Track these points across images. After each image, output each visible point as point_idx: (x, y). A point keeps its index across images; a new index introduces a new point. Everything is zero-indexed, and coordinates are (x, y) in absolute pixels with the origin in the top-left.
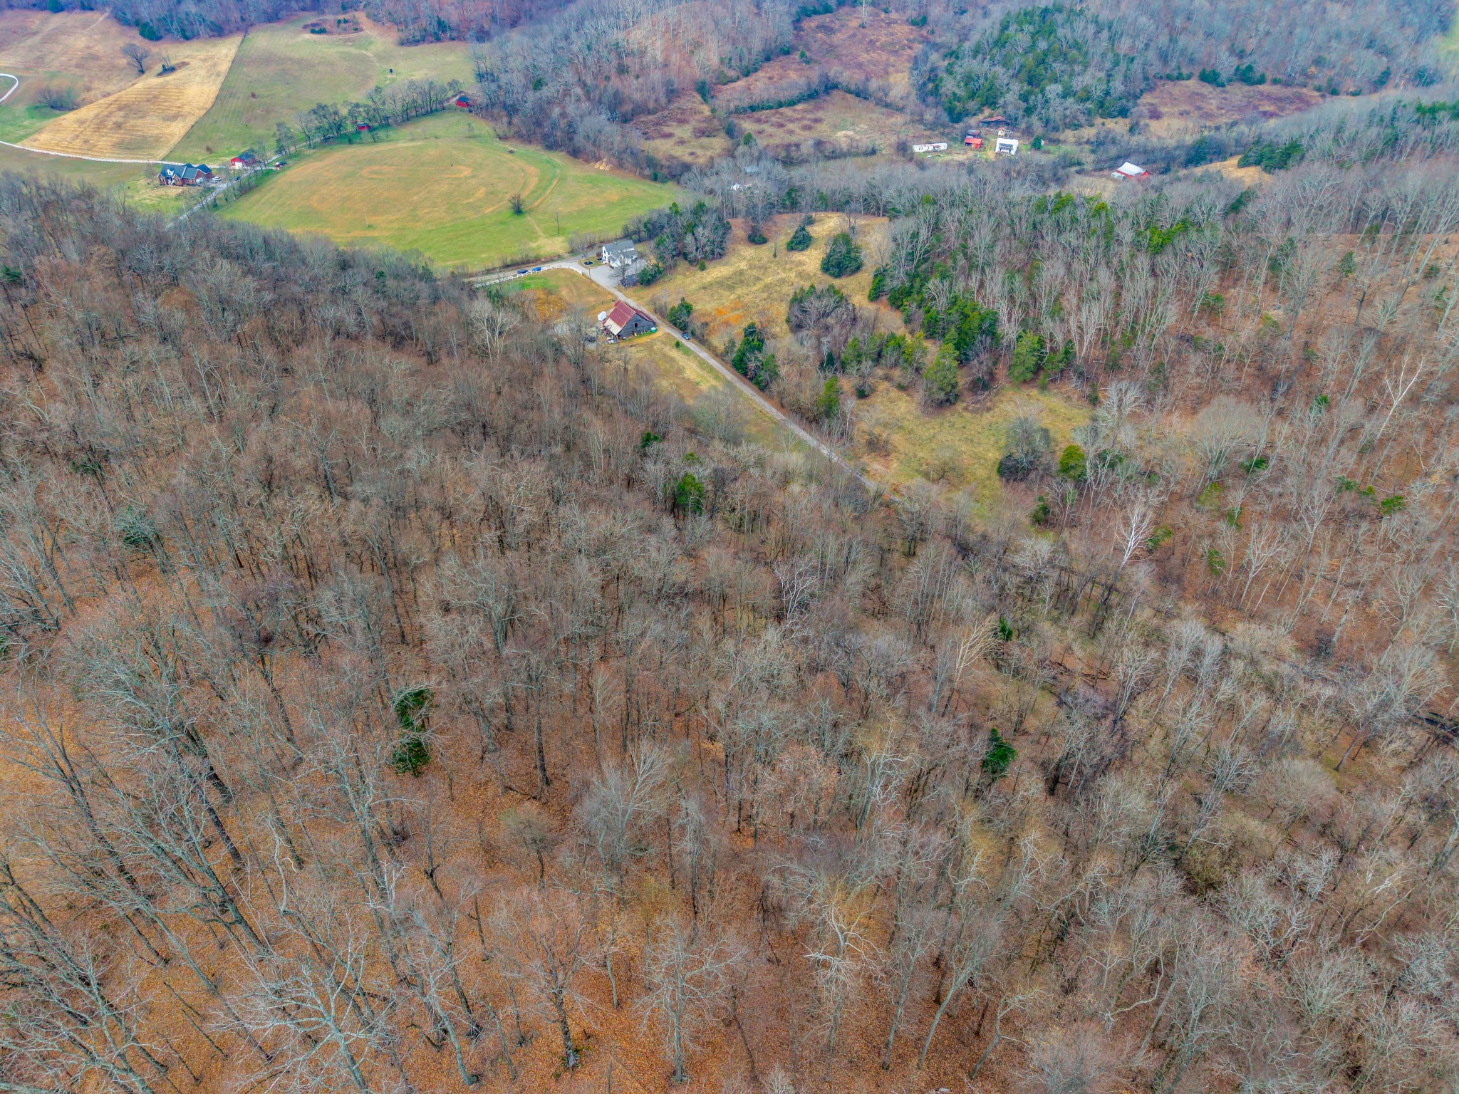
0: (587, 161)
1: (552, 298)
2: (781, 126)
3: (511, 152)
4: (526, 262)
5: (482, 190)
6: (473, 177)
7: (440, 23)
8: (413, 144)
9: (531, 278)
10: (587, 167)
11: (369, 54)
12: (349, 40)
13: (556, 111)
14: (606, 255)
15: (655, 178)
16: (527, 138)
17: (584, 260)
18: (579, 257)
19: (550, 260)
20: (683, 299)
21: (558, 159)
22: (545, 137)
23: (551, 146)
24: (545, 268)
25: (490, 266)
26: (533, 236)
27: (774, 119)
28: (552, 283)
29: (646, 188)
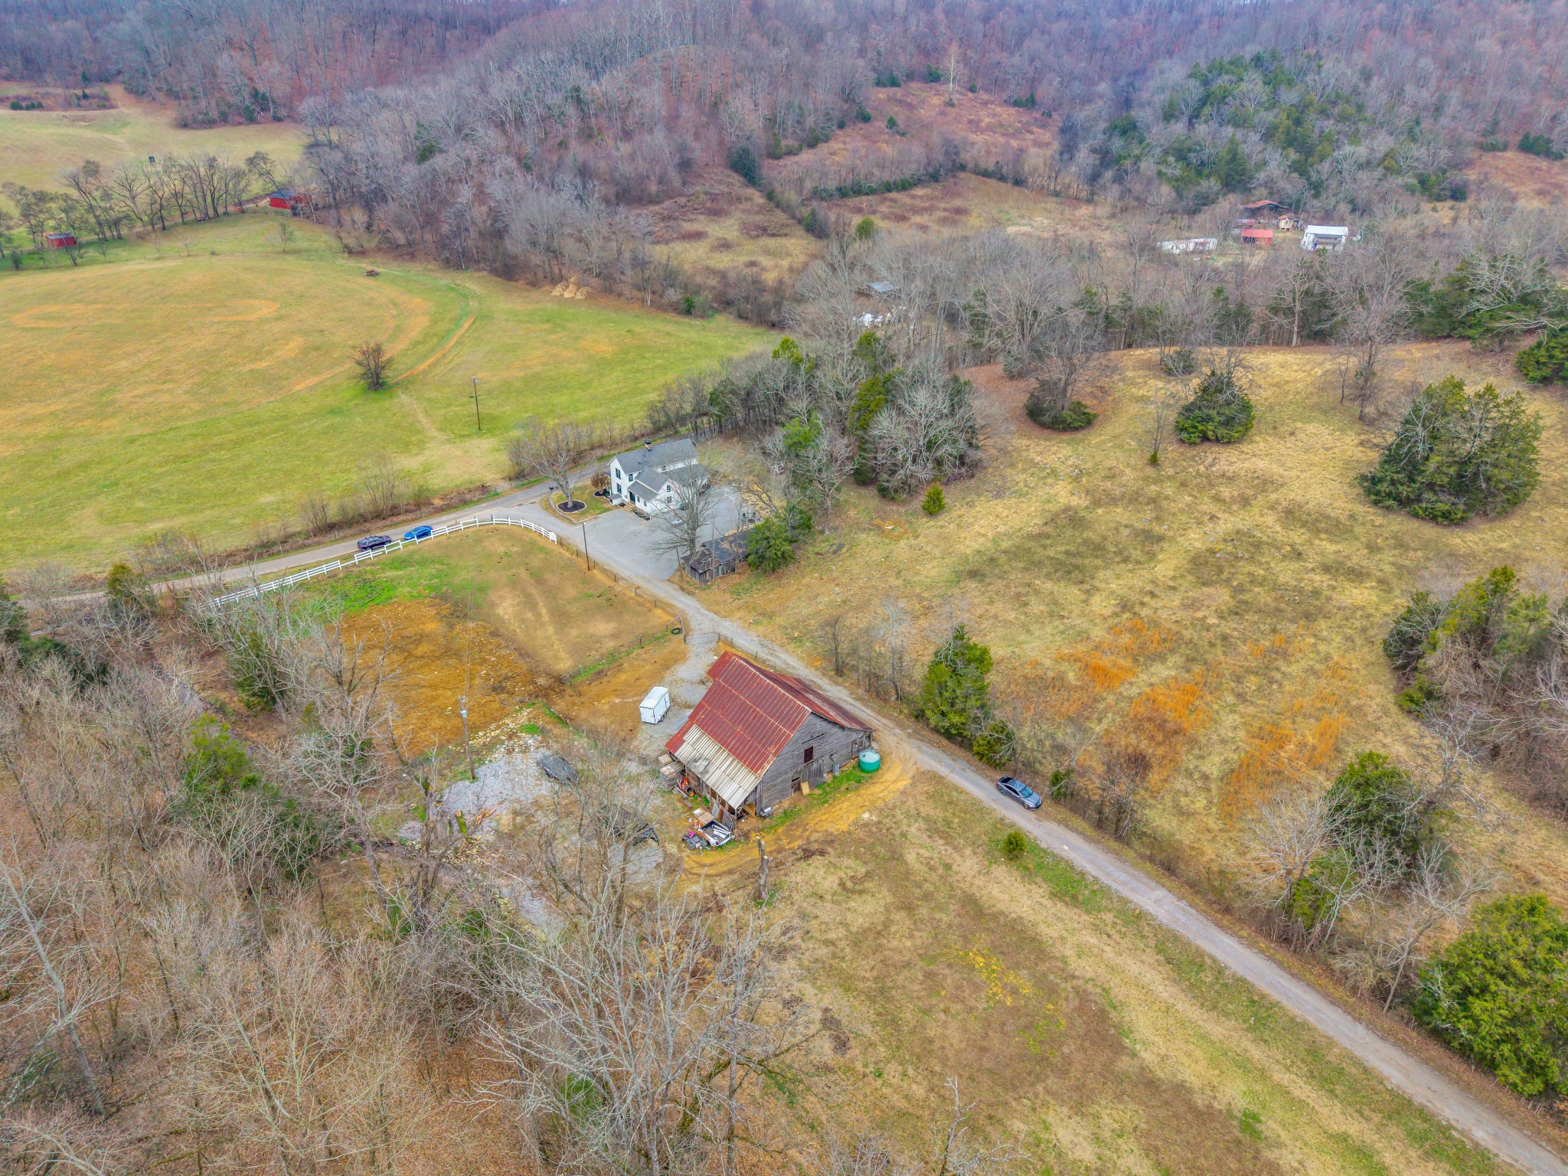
0: (534, 284)
1: (467, 632)
2: (902, 218)
3: (371, 274)
4: (387, 512)
5: (295, 344)
6: (280, 318)
7: (255, 94)
8: (158, 265)
9: (402, 562)
10: (535, 294)
11: (119, 139)
12: (83, 119)
13: (465, 193)
14: (622, 482)
15: (688, 309)
16: (406, 252)
17: (556, 497)
18: (542, 489)
19: (459, 500)
20: (959, 635)
21: (474, 284)
22: (443, 244)
23: (457, 260)
24: (442, 526)
25: (273, 529)
26: (409, 438)
27: (884, 209)
28: (464, 575)
29: (671, 328)
